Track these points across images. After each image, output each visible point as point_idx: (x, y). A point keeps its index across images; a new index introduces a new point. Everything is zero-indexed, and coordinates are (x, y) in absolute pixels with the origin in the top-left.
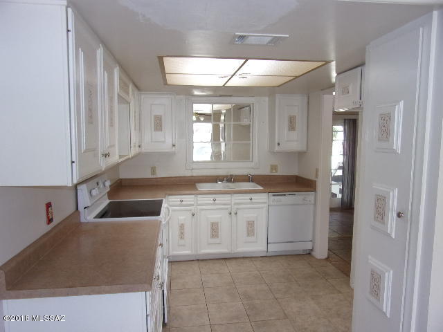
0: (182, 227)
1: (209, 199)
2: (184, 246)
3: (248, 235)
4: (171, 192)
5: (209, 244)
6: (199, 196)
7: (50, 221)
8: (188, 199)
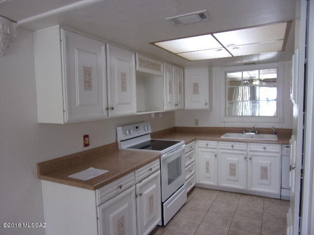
0: (207, 163)
1: (229, 145)
2: (209, 178)
3: (262, 178)
4: (200, 138)
5: (228, 180)
6: (220, 142)
7: (86, 145)
8: (212, 144)
